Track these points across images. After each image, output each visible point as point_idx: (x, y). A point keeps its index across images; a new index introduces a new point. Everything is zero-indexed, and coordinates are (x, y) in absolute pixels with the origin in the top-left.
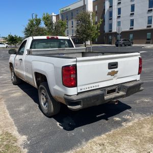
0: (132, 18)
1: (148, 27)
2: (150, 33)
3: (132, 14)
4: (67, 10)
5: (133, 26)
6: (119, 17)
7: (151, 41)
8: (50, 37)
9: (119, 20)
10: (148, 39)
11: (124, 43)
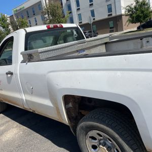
0: (92, 9)
1: (109, 15)
2: (112, 22)
3: (91, 5)
4: (20, 9)
5: (94, 16)
6: (78, 9)
7: (114, 29)
8: (51, 26)
9: (79, 13)
10: (111, 28)
11: (89, 35)
